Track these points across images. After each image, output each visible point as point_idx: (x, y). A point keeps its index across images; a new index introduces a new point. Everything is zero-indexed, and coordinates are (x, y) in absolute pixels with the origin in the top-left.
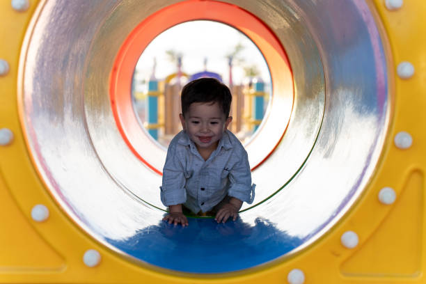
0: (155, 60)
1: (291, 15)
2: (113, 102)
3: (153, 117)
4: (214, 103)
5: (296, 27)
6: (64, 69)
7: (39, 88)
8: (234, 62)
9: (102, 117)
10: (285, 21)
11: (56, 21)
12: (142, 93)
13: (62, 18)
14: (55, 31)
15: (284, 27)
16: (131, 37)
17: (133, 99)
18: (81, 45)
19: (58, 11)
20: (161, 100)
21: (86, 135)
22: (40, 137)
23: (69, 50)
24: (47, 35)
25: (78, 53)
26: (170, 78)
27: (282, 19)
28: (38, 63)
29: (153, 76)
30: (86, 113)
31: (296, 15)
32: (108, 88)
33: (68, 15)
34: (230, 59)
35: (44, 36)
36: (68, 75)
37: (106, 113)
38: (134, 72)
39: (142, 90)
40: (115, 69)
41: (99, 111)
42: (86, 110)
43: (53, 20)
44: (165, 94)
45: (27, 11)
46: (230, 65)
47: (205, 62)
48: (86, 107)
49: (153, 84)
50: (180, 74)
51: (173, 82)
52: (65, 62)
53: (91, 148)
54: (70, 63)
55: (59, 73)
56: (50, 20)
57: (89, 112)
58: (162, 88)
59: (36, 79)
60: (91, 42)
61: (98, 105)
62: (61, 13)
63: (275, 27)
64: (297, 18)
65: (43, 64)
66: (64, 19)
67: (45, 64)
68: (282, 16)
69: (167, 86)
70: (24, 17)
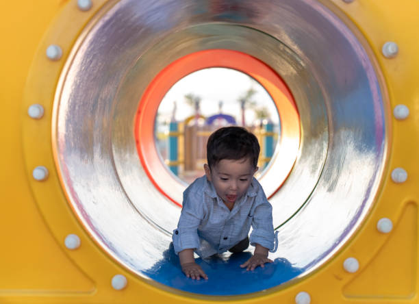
0: (175, 103)
1: (297, 63)
2: (138, 142)
3: (174, 156)
4: (245, 161)
5: (302, 73)
6: (93, 112)
7: (71, 129)
8: (247, 105)
9: (127, 156)
10: (292, 68)
11: (86, 69)
12: (163, 134)
13: (91, 66)
14: (86, 78)
15: (292, 73)
16: (153, 82)
17: (156, 139)
18: (108, 91)
19: (88, 60)
20: (181, 140)
21: (113, 172)
22: (72, 173)
23: (98, 95)
24: (78, 81)
25: (106, 97)
26: (188, 120)
27: (290, 66)
28: (70, 107)
29: (173, 118)
30: (114, 152)
31: (302, 63)
32: (133, 129)
33: (97, 64)
34: (243, 103)
35: (75, 82)
36: (97, 117)
37: (131, 152)
38: (156, 115)
39: (164, 131)
40: (139, 112)
41: (125, 150)
42: (113, 149)
43: (83, 68)
44: (184, 134)
45: (60, 60)
46: (243, 108)
47: (221, 105)
48: (113, 146)
49: (174, 126)
50: (198, 116)
51: (192, 123)
52: (94, 106)
53: (118, 183)
54: (98, 106)
55: (89, 116)
56: (81, 68)
57: (116, 150)
58: (181, 128)
59: (68, 121)
60: (117, 88)
61: (124, 144)
62: (91, 61)
63: (283, 73)
64: (303, 65)
65: (74, 107)
66: (93, 67)
67: (77, 108)
68: (289, 63)
69: (186, 127)
70: (57, 65)
